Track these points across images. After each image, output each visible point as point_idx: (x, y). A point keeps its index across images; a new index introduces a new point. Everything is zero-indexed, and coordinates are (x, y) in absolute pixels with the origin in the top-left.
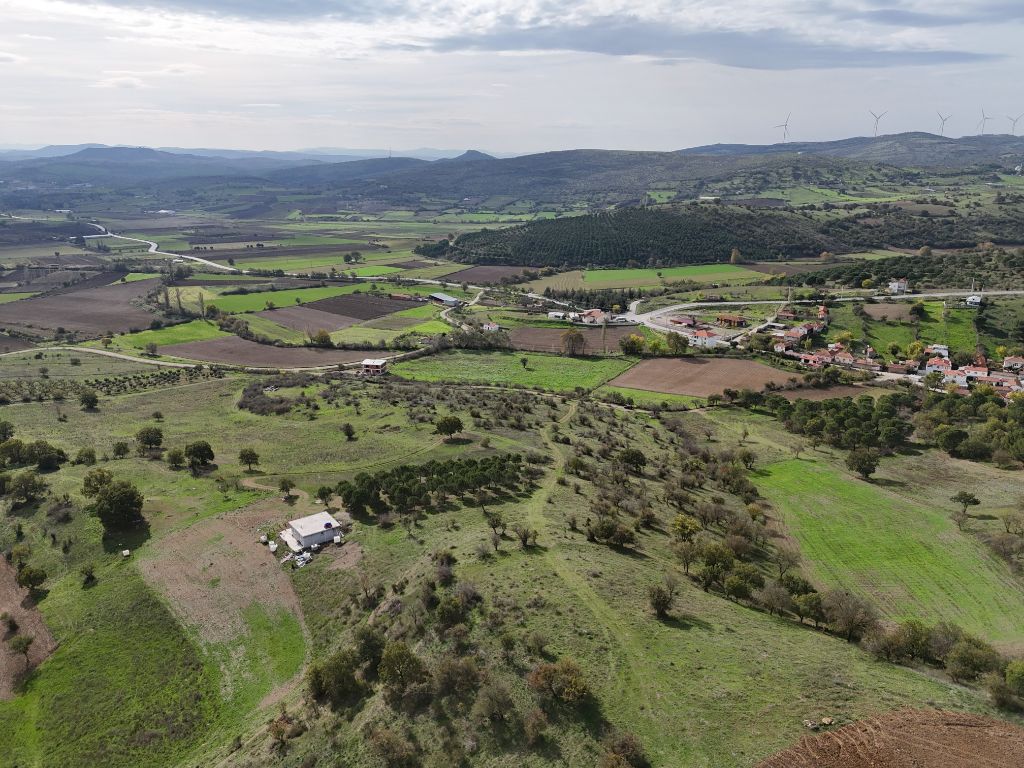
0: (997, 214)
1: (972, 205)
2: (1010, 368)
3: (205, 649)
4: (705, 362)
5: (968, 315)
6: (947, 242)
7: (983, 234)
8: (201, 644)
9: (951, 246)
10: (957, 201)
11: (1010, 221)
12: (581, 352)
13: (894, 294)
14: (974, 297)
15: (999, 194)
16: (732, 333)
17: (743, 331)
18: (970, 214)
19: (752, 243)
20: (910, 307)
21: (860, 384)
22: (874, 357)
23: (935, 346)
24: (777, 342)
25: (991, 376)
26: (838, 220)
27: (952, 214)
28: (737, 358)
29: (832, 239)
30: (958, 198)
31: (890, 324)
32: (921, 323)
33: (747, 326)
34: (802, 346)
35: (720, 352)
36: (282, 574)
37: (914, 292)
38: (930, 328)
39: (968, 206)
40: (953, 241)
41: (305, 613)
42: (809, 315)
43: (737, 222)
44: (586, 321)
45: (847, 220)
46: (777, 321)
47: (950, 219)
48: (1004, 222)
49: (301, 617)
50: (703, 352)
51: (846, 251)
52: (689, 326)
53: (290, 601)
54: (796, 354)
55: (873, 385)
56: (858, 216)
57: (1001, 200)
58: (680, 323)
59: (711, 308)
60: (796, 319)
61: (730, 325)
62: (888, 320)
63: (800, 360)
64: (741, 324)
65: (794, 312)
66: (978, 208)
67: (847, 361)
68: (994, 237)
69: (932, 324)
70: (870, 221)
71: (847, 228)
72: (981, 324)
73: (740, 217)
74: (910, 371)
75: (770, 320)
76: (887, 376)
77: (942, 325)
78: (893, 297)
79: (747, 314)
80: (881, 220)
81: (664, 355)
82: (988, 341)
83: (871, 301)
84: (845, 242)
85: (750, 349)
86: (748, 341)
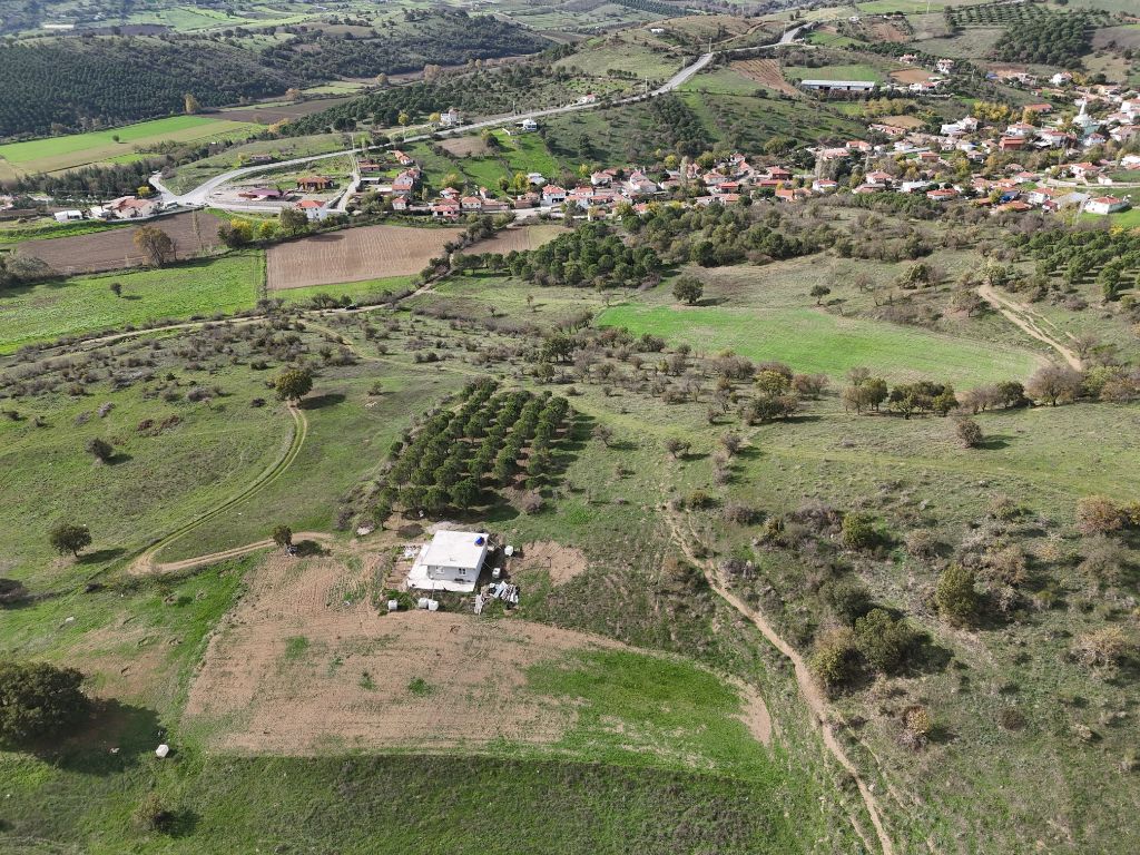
0: (416, 33)
1: (388, 24)
2: (600, 184)
3: (565, 752)
4: (341, 237)
5: (534, 140)
6: (390, 68)
7: (413, 56)
8: (548, 752)
9: (396, 72)
10: (369, 20)
11: (431, 41)
12: (172, 259)
13: (451, 127)
14: (527, 121)
15: (406, 11)
16: (329, 197)
17: (338, 193)
18: (391, 35)
19: (195, 84)
20: (480, 139)
21: (510, 226)
22: (493, 197)
23: (530, 175)
24: (392, 199)
25: (597, 194)
26: (273, 49)
27: (375, 35)
28: (366, 225)
29: (281, 72)
30: (369, 16)
31: (475, 159)
32: (504, 154)
33: (338, 186)
34: (421, 199)
35: (341, 222)
36: (504, 623)
37: (467, 123)
38: (512, 157)
39: (384, 26)
40: (395, 66)
41: (618, 638)
42: (394, 164)
43: (163, 59)
44: (124, 215)
45: (280, 47)
46: (363, 173)
47: (376, 41)
48: (425, 42)
49: (620, 646)
50: (325, 226)
51: (303, 87)
52: (271, 198)
53: (573, 639)
54: (423, 209)
55: (524, 225)
56: (289, 41)
57: (410, 18)
58: (255, 197)
59: (270, 172)
60: (382, 169)
61: (317, 189)
62: (473, 155)
63: (431, 213)
64: (330, 186)
65: (372, 162)
66: (394, 27)
67: (475, 206)
68: (426, 58)
69: (511, 154)
70: (306, 48)
71: (288, 58)
72: (553, 147)
73: (164, 52)
74: (535, 205)
75: (355, 174)
76: (522, 214)
77: (519, 154)
78: (456, 130)
79: (323, 174)
80: (316, 47)
81: (283, 240)
82: (565, 161)
83: (439, 138)
84: (296, 75)
85: (369, 212)
86: (359, 203)
